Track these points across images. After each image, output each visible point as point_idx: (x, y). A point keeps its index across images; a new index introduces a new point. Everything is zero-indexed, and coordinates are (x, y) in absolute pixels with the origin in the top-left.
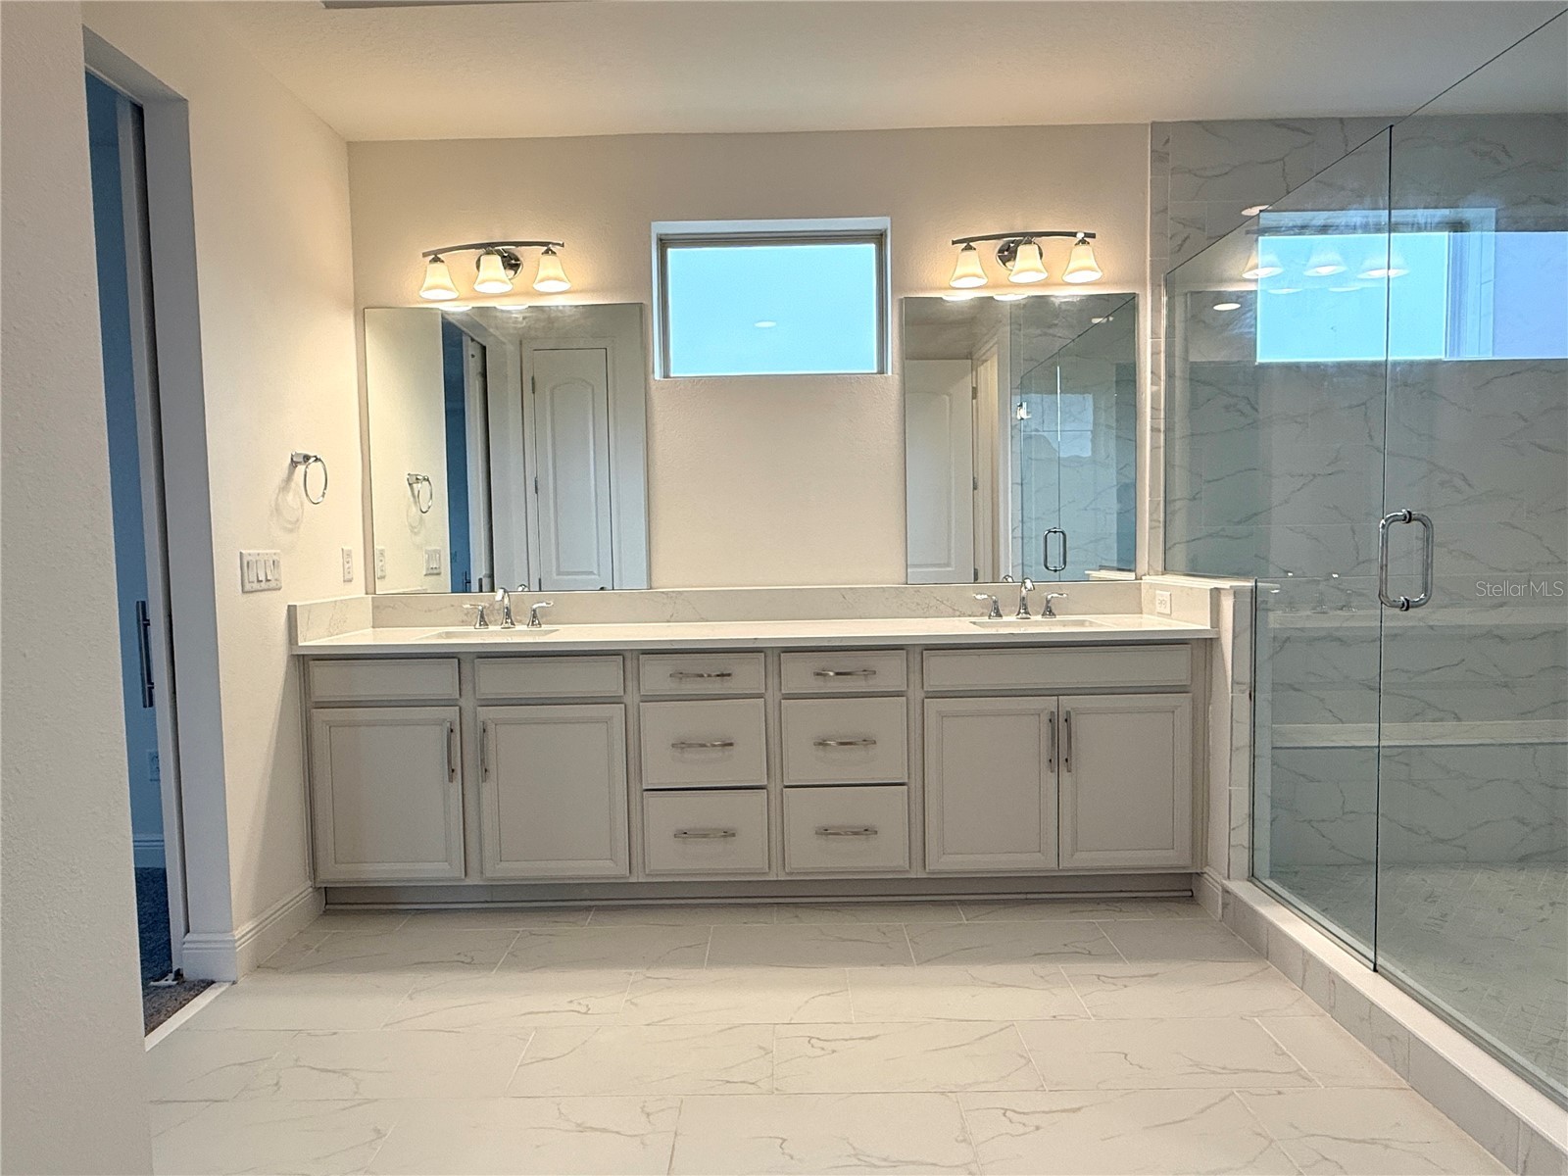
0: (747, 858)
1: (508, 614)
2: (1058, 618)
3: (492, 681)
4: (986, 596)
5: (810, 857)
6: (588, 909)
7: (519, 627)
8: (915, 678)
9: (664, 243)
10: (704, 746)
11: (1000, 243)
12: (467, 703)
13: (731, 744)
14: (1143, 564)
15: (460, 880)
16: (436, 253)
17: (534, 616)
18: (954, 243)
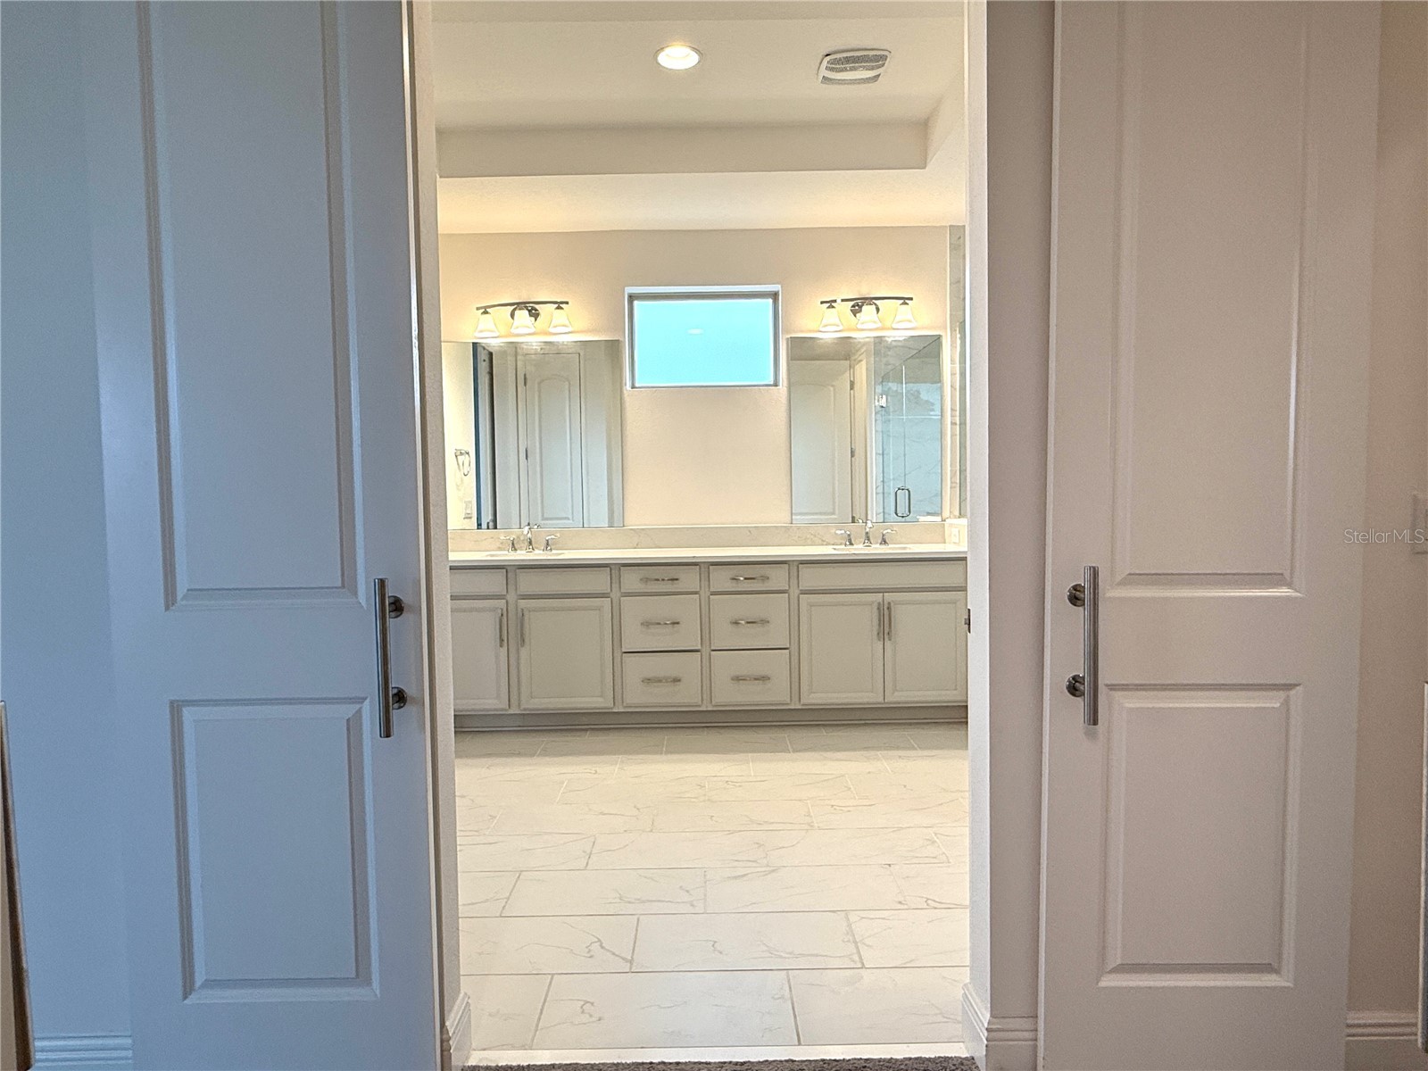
0: (687, 696)
1: (530, 543)
2: (890, 546)
3: (528, 583)
4: (843, 532)
5: (728, 695)
6: (586, 730)
7: (537, 551)
8: (794, 581)
9: (632, 298)
10: (659, 624)
11: (852, 303)
12: (511, 597)
13: (678, 623)
14: (946, 513)
15: (506, 710)
16: (486, 307)
17: (548, 544)
18: (822, 303)
